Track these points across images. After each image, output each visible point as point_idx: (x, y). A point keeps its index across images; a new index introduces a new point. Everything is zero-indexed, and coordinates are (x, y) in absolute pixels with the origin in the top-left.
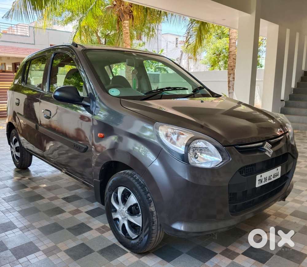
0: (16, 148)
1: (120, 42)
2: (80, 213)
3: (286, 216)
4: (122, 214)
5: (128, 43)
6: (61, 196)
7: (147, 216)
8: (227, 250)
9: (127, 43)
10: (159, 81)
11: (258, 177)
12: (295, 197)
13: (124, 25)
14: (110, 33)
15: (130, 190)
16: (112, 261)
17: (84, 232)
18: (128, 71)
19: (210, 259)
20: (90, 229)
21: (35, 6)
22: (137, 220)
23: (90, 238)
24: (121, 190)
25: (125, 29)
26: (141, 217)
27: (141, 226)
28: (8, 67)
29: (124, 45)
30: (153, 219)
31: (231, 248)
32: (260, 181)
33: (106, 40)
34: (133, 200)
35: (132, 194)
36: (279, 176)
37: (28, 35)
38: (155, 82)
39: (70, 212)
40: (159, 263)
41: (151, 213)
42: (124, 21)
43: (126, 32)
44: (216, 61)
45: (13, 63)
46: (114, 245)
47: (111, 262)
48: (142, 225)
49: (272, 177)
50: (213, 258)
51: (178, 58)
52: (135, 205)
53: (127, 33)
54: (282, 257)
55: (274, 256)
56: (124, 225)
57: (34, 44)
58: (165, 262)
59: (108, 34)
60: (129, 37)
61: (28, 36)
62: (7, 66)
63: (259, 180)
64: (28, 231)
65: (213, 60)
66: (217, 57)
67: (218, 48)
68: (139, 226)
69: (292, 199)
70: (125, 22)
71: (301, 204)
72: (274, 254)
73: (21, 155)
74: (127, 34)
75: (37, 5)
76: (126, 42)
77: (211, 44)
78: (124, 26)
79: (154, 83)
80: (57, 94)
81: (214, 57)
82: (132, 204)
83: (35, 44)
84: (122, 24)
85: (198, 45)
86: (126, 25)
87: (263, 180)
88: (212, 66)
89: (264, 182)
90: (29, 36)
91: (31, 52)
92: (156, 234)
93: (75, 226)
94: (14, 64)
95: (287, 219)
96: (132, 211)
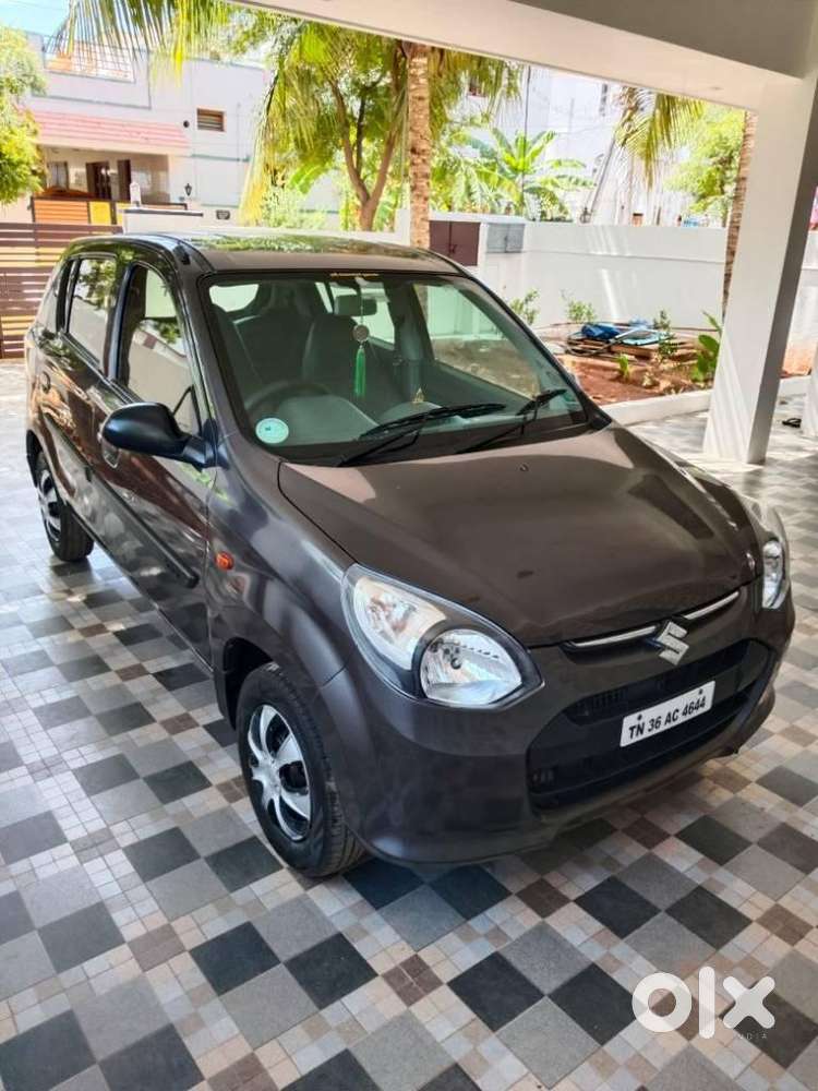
0: (51, 505)
1: (402, 123)
2: (192, 727)
3: (746, 782)
4: (270, 775)
5: (422, 132)
6: (153, 666)
7: (321, 800)
8: (542, 885)
9: (417, 132)
10: (521, 247)
11: (630, 721)
12: (798, 718)
13: (412, 71)
14: (380, 79)
15: (288, 722)
16: (236, 889)
17: (185, 793)
18: (418, 220)
19: (486, 908)
20: (203, 783)
21: (139, 9)
22: (301, 804)
23: (197, 814)
24: (268, 714)
25: (413, 87)
26: (308, 796)
27: (308, 816)
28: (76, 175)
29: (410, 137)
30: (333, 812)
31: (554, 879)
32: (635, 730)
33: (363, 104)
34: (292, 750)
35: (291, 734)
36: (708, 706)
37: (130, 77)
38: (508, 249)
39: (165, 724)
40: (352, 908)
41: (329, 796)
42: (413, 57)
43: (417, 95)
44: (714, 182)
45: (87, 165)
46: (254, 840)
47: (232, 895)
48: (312, 816)
49: (679, 714)
50: (494, 908)
51: (602, 155)
52: (298, 764)
53: (421, 99)
54: (679, 920)
55: (658, 916)
56: (272, 802)
57: (149, 108)
58: (368, 907)
59: (374, 84)
60: (427, 111)
61: (129, 82)
62: (73, 171)
63: (632, 729)
64: (48, 776)
65: (705, 176)
66: (718, 169)
67: (722, 141)
68: (304, 819)
69: (786, 725)
70: (414, 60)
71: (805, 745)
72: (660, 911)
73: (64, 525)
74: (420, 104)
75: (146, 6)
76: (416, 128)
77: (704, 125)
78: (414, 76)
79: (506, 252)
80: (115, 426)
81: (708, 165)
82: (289, 762)
83: (153, 105)
84: (407, 66)
85: (659, 135)
86: (421, 72)
87: (648, 726)
88: (704, 196)
89: (650, 730)
90: (132, 80)
91: (139, 133)
92: (342, 846)
93: (167, 771)
94: (91, 167)
95: (744, 794)
96: (291, 777)
